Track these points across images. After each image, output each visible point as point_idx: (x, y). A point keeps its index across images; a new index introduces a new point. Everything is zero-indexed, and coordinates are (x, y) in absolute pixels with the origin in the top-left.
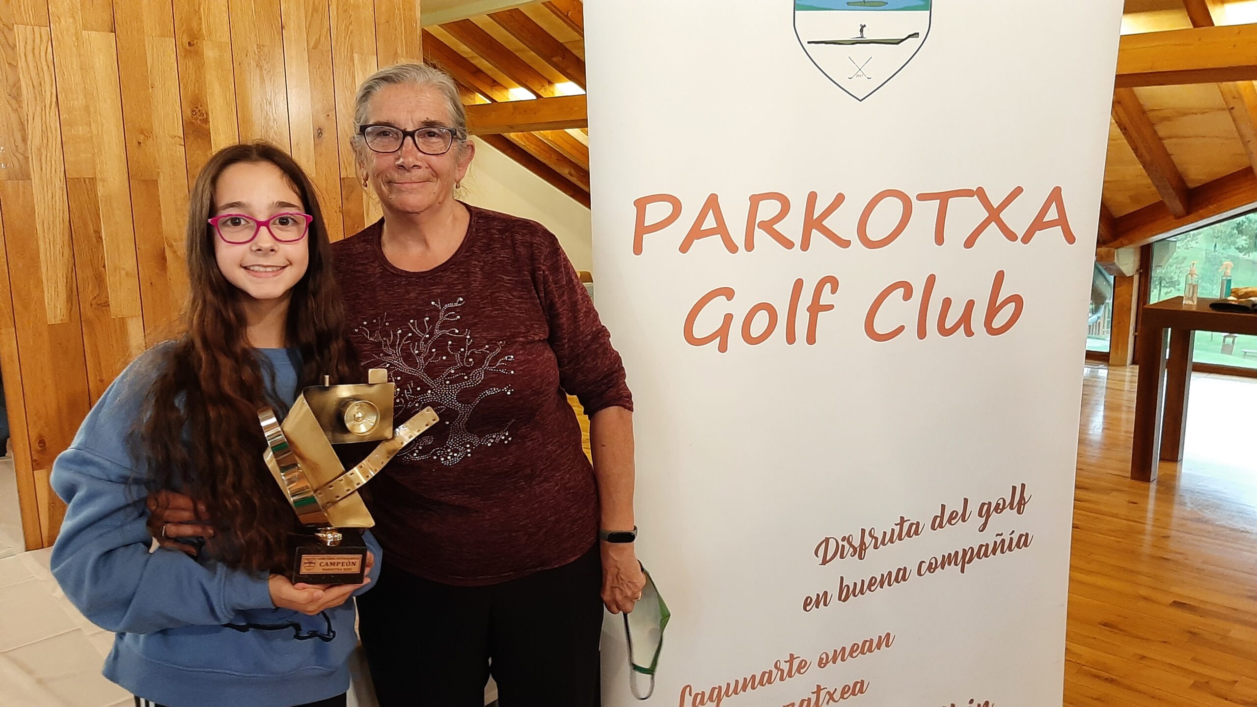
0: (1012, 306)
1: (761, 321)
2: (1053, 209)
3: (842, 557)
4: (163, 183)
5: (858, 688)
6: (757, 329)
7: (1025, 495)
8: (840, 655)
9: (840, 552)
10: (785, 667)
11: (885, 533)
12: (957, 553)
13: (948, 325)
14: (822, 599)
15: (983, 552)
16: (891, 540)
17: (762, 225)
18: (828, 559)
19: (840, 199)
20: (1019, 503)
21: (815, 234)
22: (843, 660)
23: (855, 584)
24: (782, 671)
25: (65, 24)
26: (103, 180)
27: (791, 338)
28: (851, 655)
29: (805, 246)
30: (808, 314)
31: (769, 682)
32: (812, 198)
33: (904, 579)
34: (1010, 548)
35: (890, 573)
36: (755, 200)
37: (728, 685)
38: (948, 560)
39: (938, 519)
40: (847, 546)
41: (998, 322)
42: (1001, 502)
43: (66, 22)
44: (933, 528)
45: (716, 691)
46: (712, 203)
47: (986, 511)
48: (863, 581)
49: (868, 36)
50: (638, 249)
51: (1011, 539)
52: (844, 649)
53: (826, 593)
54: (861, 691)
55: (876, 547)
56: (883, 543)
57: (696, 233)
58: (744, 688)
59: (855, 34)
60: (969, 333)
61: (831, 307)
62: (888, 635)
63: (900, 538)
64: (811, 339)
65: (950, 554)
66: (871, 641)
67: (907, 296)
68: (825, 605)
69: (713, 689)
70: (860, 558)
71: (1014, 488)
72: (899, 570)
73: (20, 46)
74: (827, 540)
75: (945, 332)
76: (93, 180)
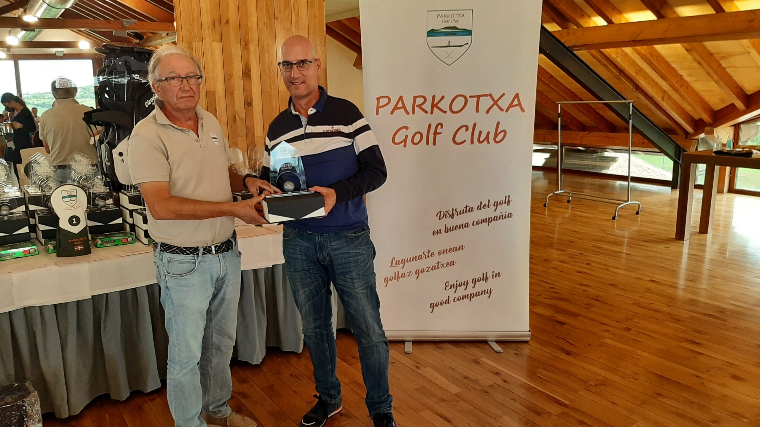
0: (502, 134)
1: (418, 137)
2: (516, 100)
3: (446, 217)
4: (235, 92)
5: (452, 263)
6: (416, 141)
7: (510, 200)
8: (445, 251)
9: (445, 216)
10: (427, 254)
11: (460, 211)
12: (486, 219)
13: (481, 140)
14: (439, 232)
15: (496, 219)
16: (463, 213)
17: (417, 106)
18: (441, 217)
19: (443, 97)
20: (508, 202)
21: (435, 109)
22: (446, 253)
23: (450, 227)
24: (426, 256)
25: (207, 40)
26: (218, 92)
27: (428, 143)
28: (449, 252)
29: (432, 112)
30: (433, 136)
31: (421, 258)
32: (434, 97)
33: (468, 226)
34: (505, 218)
35: (463, 224)
36: (415, 98)
37: (408, 259)
38: (483, 221)
39: (479, 207)
40: (447, 214)
41: (497, 140)
42: (501, 201)
43: (207, 39)
44: (478, 209)
45: (403, 260)
46: (401, 98)
47: (496, 204)
48: (453, 227)
49: (451, 44)
50: (377, 113)
51: (505, 215)
52: (447, 249)
53: (440, 230)
54: (453, 264)
55: (457, 215)
56: (460, 213)
57: (396, 108)
58: (413, 260)
59: (447, 44)
60: (488, 142)
61: (440, 133)
62: (462, 246)
63: (466, 212)
64: (434, 144)
65: (484, 219)
66: (456, 247)
67: (467, 129)
68: (440, 233)
69: (402, 260)
70: (452, 218)
71: (506, 197)
72: (466, 224)
73: (194, 48)
74: (440, 212)
75: (480, 142)
76: (214, 92)
